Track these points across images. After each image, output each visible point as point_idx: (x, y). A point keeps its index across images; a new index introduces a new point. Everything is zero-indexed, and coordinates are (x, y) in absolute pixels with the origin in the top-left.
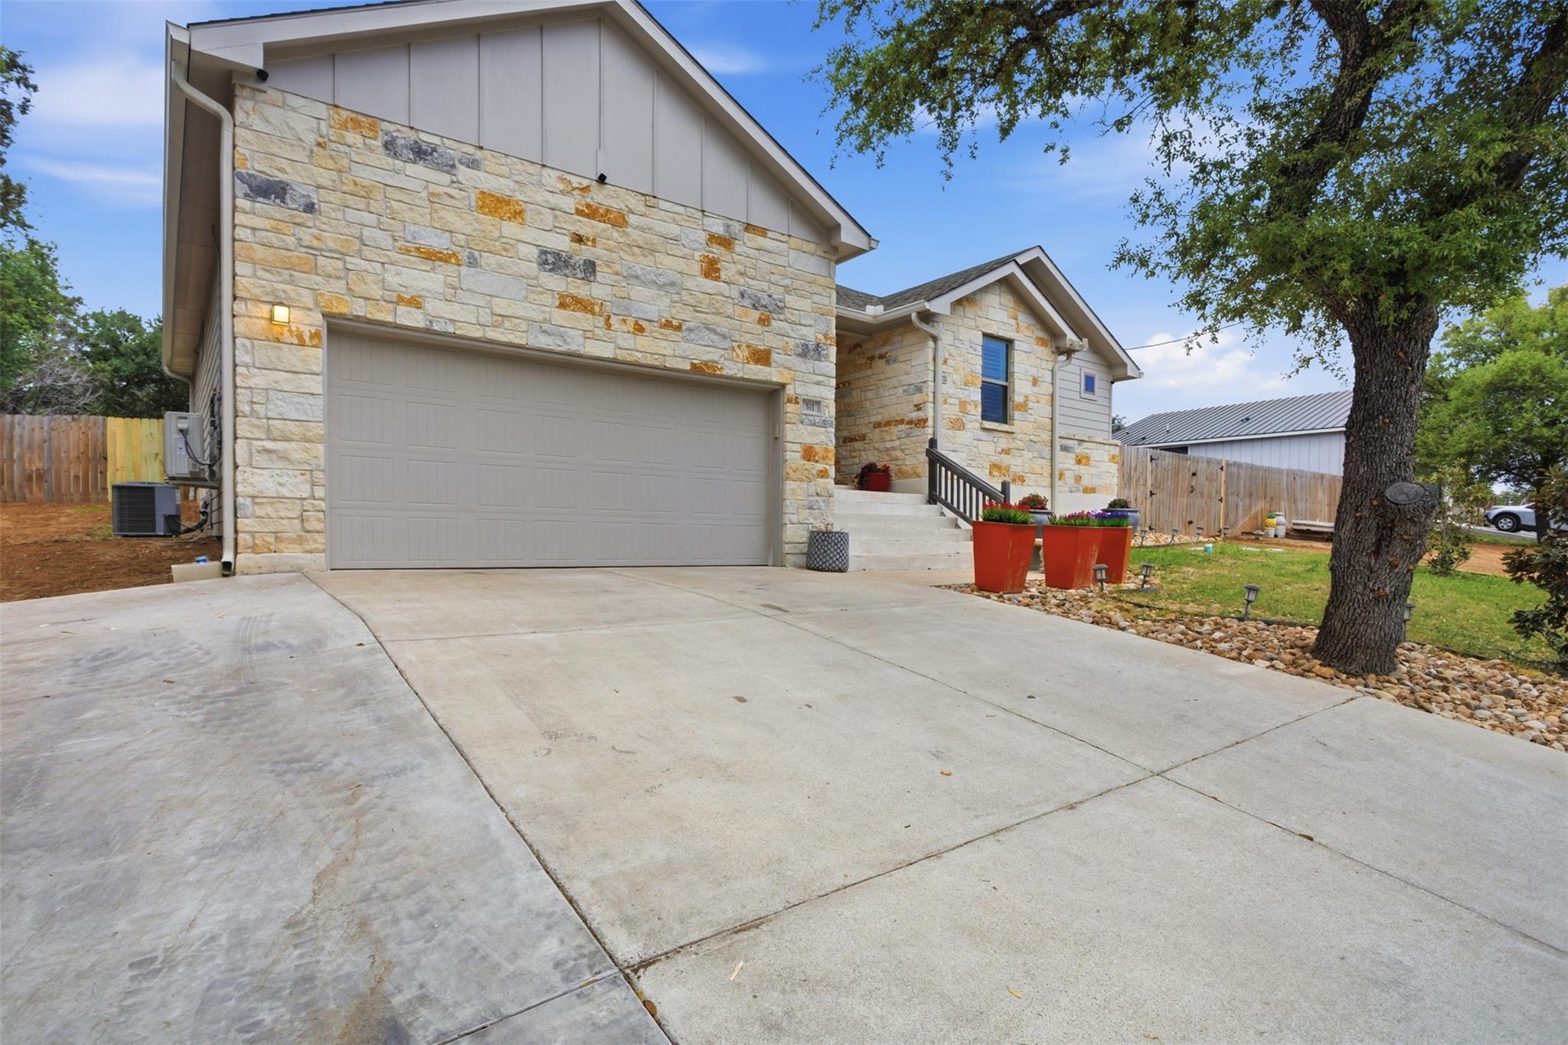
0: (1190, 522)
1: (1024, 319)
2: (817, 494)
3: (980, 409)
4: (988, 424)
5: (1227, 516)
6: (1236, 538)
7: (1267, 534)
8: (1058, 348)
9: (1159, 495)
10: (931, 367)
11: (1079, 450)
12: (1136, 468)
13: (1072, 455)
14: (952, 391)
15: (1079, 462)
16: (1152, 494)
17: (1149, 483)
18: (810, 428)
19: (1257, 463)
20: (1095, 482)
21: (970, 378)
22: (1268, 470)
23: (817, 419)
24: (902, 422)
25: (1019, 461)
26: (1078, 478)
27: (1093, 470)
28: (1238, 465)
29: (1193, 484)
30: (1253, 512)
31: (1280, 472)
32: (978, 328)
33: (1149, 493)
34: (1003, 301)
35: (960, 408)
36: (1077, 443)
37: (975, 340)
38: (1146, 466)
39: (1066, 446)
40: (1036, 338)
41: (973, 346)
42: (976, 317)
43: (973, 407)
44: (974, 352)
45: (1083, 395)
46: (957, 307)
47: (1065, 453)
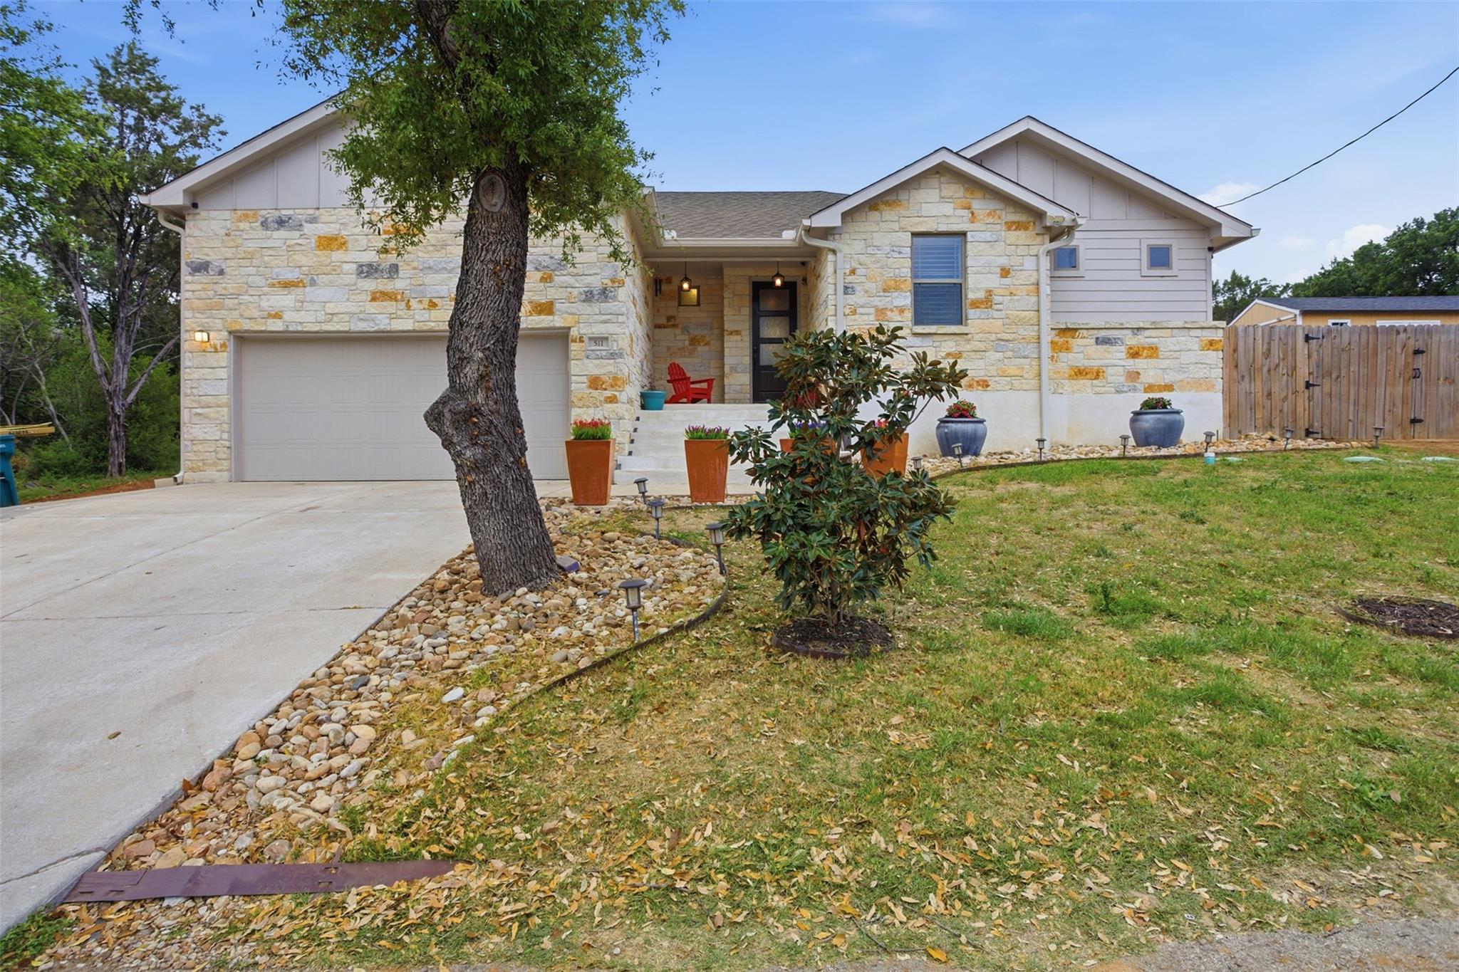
0: (1416, 421)
1: (981, 205)
3: (908, 314)
4: (919, 329)
8: (1047, 228)
9: (1328, 386)
11: (1134, 340)
12: (1267, 354)
13: (1123, 348)
14: (863, 300)
15: (1135, 355)
16: (1308, 385)
17: (1303, 371)
18: (597, 362)
21: (893, 283)
23: (604, 353)
25: (982, 364)
26: (1134, 375)
27: (1165, 363)
29: (1419, 365)
32: (902, 229)
33: (1302, 385)
34: (944, 193)
35: (876, 316)
36: (1129, 332)
37: (898, 243)
38: (1294, 349)
39: (1097, 339)
40: (1006, 223)
41: (895, 249)
42: (896, 218)
43: (896, 313)
44: (897, 255)
45: (1146, 272)
46: (869, 213)
47: (1105, 347)
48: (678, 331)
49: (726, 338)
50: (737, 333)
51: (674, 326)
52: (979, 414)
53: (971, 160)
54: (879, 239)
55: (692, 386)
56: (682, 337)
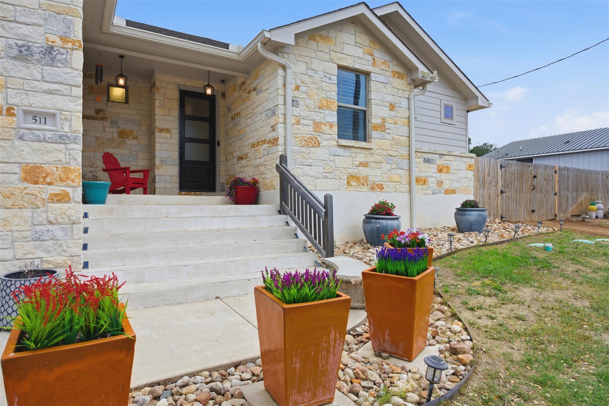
0: (533, 211)
1: (380, 55)
2: (51, 223)
3: (335, 129)
4: (343, 142)
5: (560, 205)
6: (567, 221)
7: (590, 216)
8: (413, 80)
9: (508, 193)
10: (281, 92)
11: (440, 162)
12: (489, 174)
13: (435, 166)
14: (305, 113)
15: (440, 171)
16: (502, 192)
17: (500, 184)
18: (37, 145)
19: (581, 167)
20: (455, 185)
21: (325, 102)
22: (589, 172)
23: (49, 135)
24: (264, 142)
25: (378, 172)
26: (440, 183)
27: (452, 177)
28: (568, 169)
29: (535, 184)
30: (579, 201)
31: (597, 173)
32: (332, 61)
33: (500, 192)
34: (358, 40)
35: (314, 128)
36: (437, 156)
37: (329, 71)
38: (497, 172)
39: (424, 159)
40: (392, 71)
41: (327, 75)
42: (328, 51)
43: (328, 127)
44: (328, 81)
45: (443, 120)
46: (310, 42)
47: (428, 164)
48: (107, 124)
49: (157, 134)
50: (168, 131)
51: (102, 119)
52: (395, 212)
53: (379, 18)
54: (316, 64)
55: (132, 175)
56: (112, 130)
